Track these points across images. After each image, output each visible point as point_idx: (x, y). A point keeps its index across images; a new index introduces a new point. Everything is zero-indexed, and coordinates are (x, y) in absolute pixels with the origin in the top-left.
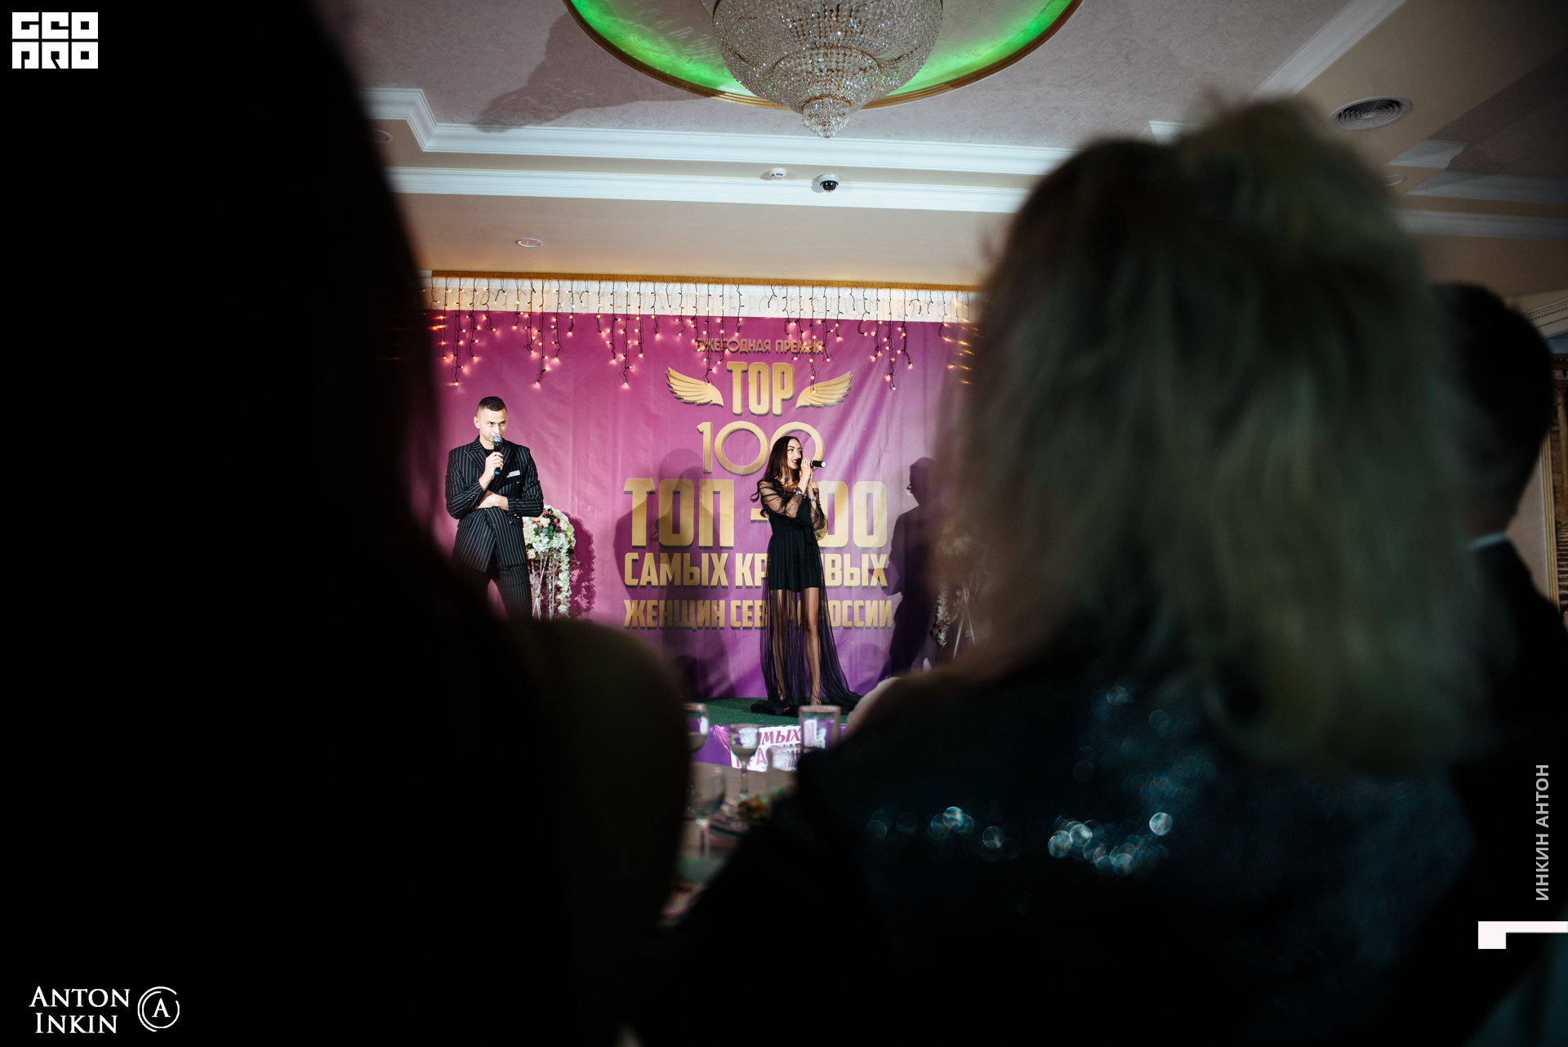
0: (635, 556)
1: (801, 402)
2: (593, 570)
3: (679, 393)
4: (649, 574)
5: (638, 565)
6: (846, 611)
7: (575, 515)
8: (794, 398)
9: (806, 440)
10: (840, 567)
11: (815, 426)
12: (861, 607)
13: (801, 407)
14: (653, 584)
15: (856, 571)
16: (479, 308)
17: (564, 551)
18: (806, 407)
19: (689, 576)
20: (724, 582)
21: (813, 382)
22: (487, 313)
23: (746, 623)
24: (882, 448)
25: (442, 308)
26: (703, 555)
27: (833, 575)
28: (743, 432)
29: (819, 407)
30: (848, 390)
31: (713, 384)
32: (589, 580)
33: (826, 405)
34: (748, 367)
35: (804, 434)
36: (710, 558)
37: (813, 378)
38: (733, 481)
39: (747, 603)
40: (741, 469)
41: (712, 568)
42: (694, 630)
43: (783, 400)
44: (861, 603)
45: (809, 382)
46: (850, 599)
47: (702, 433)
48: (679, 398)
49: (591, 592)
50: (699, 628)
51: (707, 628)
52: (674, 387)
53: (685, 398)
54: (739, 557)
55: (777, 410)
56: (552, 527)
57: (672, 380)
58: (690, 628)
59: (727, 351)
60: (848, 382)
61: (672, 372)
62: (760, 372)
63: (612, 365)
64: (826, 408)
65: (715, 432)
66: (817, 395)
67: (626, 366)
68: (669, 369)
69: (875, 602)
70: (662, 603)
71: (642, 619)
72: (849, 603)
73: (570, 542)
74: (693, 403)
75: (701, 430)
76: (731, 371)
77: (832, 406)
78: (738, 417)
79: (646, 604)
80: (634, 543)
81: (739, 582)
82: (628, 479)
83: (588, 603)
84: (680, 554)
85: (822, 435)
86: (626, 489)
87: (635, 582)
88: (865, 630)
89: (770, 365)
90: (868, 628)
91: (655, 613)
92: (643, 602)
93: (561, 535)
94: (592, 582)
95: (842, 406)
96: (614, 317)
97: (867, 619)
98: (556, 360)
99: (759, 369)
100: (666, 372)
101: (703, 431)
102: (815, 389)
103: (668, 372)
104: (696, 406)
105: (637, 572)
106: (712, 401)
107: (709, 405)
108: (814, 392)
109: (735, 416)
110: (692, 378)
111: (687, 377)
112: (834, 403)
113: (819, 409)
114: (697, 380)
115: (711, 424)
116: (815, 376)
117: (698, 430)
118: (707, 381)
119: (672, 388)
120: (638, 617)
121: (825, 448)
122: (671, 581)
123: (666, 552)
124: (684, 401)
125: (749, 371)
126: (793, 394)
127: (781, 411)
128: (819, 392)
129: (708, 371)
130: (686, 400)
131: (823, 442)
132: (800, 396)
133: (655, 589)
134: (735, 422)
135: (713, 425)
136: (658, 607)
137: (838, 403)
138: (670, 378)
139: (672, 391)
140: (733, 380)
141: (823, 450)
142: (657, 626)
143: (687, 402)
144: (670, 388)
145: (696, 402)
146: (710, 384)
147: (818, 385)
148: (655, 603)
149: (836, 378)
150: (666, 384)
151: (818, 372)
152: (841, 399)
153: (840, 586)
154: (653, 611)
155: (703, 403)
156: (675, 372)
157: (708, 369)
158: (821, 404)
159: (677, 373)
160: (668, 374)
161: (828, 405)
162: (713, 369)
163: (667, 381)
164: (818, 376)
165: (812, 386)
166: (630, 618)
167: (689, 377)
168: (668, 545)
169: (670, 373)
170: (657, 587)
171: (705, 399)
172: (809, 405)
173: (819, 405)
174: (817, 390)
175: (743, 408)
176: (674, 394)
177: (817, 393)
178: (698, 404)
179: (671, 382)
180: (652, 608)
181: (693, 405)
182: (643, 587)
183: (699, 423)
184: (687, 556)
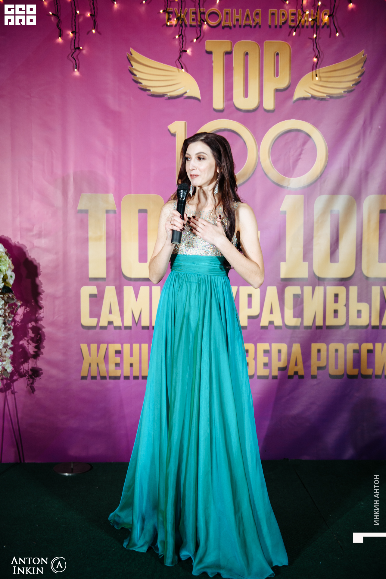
0: (93, 290)
1: (300, 92)
2: (41, 308)
3: (144, 83)
4: (110, 312)
5: (96, 300)
6: (350, 356)
8: (291, 88)
9: (304, 144)
10: (344, 302)
11: (316, 125)
12: (370, 351)
13: (299, 99)
14: (115, 324)
15: (364, 307)
18: (305, 99)
21: (315, 66)
27: (336, 312)
28: (226, 133)
29: (322, 99)
30: (360, 76)
31: (187, 71)
33: (331, 97)
34: (232, 46)
35: (301, 136)
37: (315, 60)
43: (277, 91)
44: (370, 346)
45: (310, 65)
46: (355, 341)
47: (174, 135)
48: (145, 90)
49: (39, 334)
52: (139, 75)
53: (152, 90)
55: (269, 104)
57: (135, 65)
59: (205, 25)
60: (361, 65)
61: (136, 55)
62: (247, 54)
63: (58, 44)
64: (331, 101)
66: (321, 84)
67: (75, 46)
68: (132, 50)
71: (103, 367)
72: (355, 346)
74: (162, 96)
75: (172, 131)
76: (210, 53)
77: (339, 97)
78: (220, 114)
79: (107, 349)
80: (92, 274)
82: (83, 194)
83: (36, 347)
84: (148, 288)
85: (325, 136)
86: (81, 206)
87: (93, 322)
89: (260, 44)
90: (377, 376)
91: (118, 360)
92: (103, 347)
94: (40, 322)
95: (352, 97)
97: (377, 366)
99: (246, 50)
100: (128, 54)
101: (175, 132)
102: (318, 75)
103: (130, 55)
104: (167, 99)
105: (95, 313)
106: (186, 93)
107: (182, 98)
108: (317, 78)
109: (215, 112)
110: (161, 63)
111: (154, 61)
112: (341, 93)
113: (323, 102)
114: (168, 65)
115: (185, 123)
116: (318, 56)
117: (169, 130)
118: (180, 66)
119: (136, 76)
120: (98, 364)
121: (329, 153)
122: (137, 321)
123: (130, 285)
124: (152, 93)
125: (233, 52)
126: (289, 81)
127: (274, 106)
128: (323, 79)
129: (181, 53)
130: (153, 92)
131: (327, 144)
132: (298, 85)
133: (118, 331)
134: (216, 120)
135: (188, 125)
136: (122, 352)
137: (346, 93)
138: (133, 63)
139: (136, 80)
140: (213, 64)
141: (327, 155)
142: (121, 375)
143: (155, 94)
144: (133, 76)
145: (167, 95)
146: (183, 70)
147: (321, 70)
148: (118, 347)
149: (345, 60)
150: (128, 71)
151: (322, 52)
152: (350, 87)
153: (344, 325)
154: (116, 356)
155: (175, 96)
156: (140, 54)
157: (181, 50)
158: (325, 95)
159: (142, 55)
160: (130, 58)
161: (334, 96)
162: (187, 49)
163: (130, 67)
164: (322, 57)
165: (314, 71)
166: (88, 365)
167: (157, 62)
168: (133, 276)
169: (133, 56)
170: (119, 328)
171: (178, 90)
172: (309, 96)
173: (321, 96)
174: (320, 77)
175: (225, 102)
176: (138, 84)
177: (321, 80)
178: (169, 96)
179: (134, 67)
180: (114, 352)
181: (163, 98)
182: (102, 327)
183: (171, 121)
184: (157, 290)
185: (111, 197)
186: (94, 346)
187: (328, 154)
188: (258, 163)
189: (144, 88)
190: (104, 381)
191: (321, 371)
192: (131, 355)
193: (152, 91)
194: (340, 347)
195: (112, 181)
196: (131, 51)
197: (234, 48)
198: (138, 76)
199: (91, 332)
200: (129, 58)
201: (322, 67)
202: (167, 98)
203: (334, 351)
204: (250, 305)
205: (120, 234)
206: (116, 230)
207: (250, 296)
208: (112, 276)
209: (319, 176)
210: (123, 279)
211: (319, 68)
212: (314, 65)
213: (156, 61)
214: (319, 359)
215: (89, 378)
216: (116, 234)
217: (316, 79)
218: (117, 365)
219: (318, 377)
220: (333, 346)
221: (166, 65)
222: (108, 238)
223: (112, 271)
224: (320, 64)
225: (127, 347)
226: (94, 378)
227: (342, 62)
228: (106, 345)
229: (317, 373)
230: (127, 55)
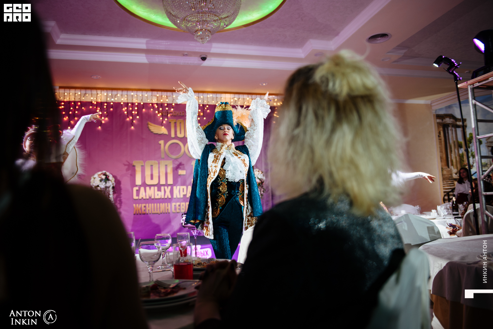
0: (137, 188)
2: (121, 194)
3: (152, 130)
4: (142, 195)
5: (138, 191)
7: (114, 174)
14: (144, 198)
16: (77, 100)
17: (111, 187)
19: (157, 195)
20: (170, 197)
22: (80, 102)
23: (178, 211)
25: (63, 100)
26: (162, 187)
28: (175, 144)
31: (164, 127)
32: (120, 197)
36: (165, 189)
38: (172, 161)
39: (178, 204)
40: (174, 157)
41: (165, 192)
42: (159, 214)
47: (160, 144)
48: (152, 132)
50: (161, 213)
51: (164, 213)
52: (150, 128)
53: (154, 132)
54: (175, 187)
56: (106, 179)
57: (149, 126)
58: (157, 213)
59: (169, 115)
61: (150, 123)
62: (181, 123)
63: (127, 120)
65: (165, 144)
67: (132, 120)
68: (148, 122)
71: (140, 211)
73: (113, 184)
74: (157, 134)
76: (171, 122)
78: (173, 139)
79: (141, 206)
80: (137, 184)
81: (175, 196)
82: (134, 161)
84: (153, 187)
86: (133, 164)
87: (136, 198)
92: (140, 205)
93: (110, 182)
96: (128, 103)
98: (107, 119)
105: (138, 194)
106: (164, 133)
107: (163, 135)
114: (158, 126)
118: (162, 126)
122: (150, 197)
125: (177, 122)
129: (162, 122)
133: (144, 200)
135: (164, 141)
139: (149, 130)
140: (171, 126)
142: (146, 213)
148: (144, 205)
150: (147, 127)
154: (144, 208)
155: (161, 134)
160: (148, 124)
166: (136, 210)
168: (149, 184)
171: (162, 132)
175: (175, 135)
178: (159, 134)
182: (140, 199)
183: (159, 141)
184: (156, 188)
185: (142, 162)
186: (137, 205)
188: (185, 152)
192: (149, 207)
199: (136, 201)
204: (183, 191)
207: (183, 189)
210: (146, 185)
213: (155, 125)
215: (136, 214)
218: (144, 210)
223: (143, 183)
225: (147, 205)
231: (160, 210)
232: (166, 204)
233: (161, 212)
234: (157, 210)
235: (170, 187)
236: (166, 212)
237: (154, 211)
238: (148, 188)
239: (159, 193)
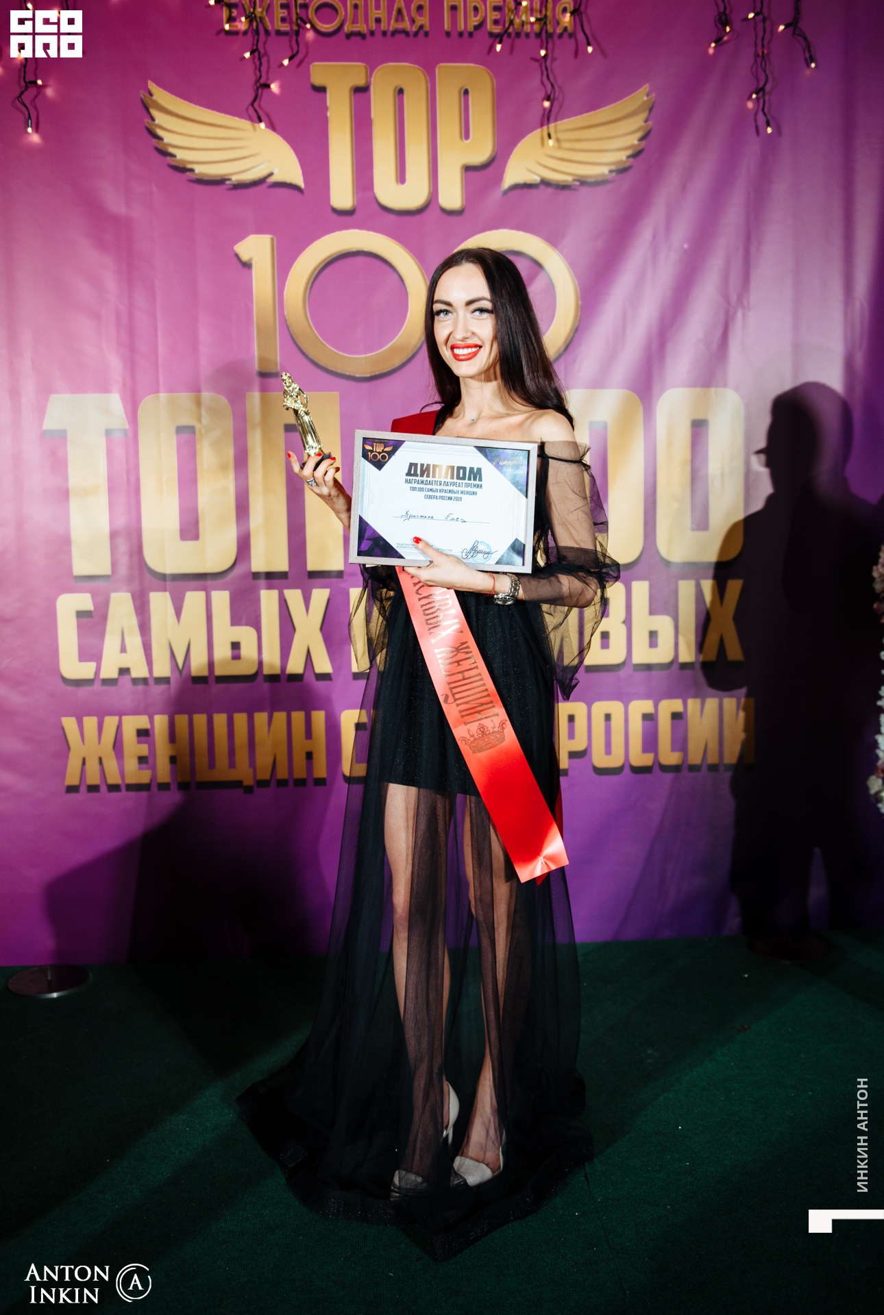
0: (85, 601)
1: (517, 171)
3: (181, 155)
4: (123, 649)
5: (92, 624)
6: (637, 726)
8: (495, 165)
10: (622, 616)
11: (553, 240)
12: (676, 716)
13: (516, 187)
14: (135, 674)
15: (663, 624)
18: (528, 186)
19: (228, 650)
20: (323, 665)
21: (547, 118)
24: (734, 297)
26: (264, 594)
27: (604, 636)
28: (360, 259)
29: (563, 187)
30: (641, 139)
31: (272, 126)
33: (583, 182)
34: (369, 75)
36: (284, 605)
37: (547, 104)
38: (336, 395)
40: (360, 362)
41: (287, 628)
42: (249, 790)
43: (468, 169)
44: (676, 705)
45: (536, 115)
46: (647, 696)
47: (248, 265)
48: (182, 169)
50: (262, 784)
51: (282, 783)
52: (168, 138)
53: (198, 169)
54: (358, 596)
55: (452, 196)
57: (160, 118)
58: (237, 784)
59: (309, 32)
60: (644, 115)
61: (160, 95)
62: (401, 91)
64: (584, 190)
65: (283, 264)
66: (560, 154)
67: (27, 79)
68: (152, 86)
69: (712, 704)
70: (161, 721)
71: (111, 765)
72: (646, 706)
74: (219, 182)
75: (244, 257)
76: (322, 90)
77: (600, 183)
78: (346, 218)
79: (119, 727)
80: (81, 567)
82: (53, 397)
84: (202, 594)
85: (572, 265)
86: (50, 424)
87: (85, 671)
88: (685, 772)
89: (429, 70)
90: (693, 768)
92: (111, 722)
95: (627, 181)
97: (691, 745)
99: (399, 82)
100: (144, 95)
101: (251, 260)
102: (553, 135)
103: (148, 95)
104: (230, 189)
105: (90, 652)
106: (271, 174)
107: (263, 187)
108: (551, 142)
109: (335, 217)
110: (215, 112)
111: (200, 108)
112: (603, 175)
113: (566, 193)
114: (231, 117)
115: (272, 239)
116: (552, 97)
117: (237, 256)
118: (255, 116)
119: (160, 141)
120: (100, 759)
121: (581, 299)
122: (180, 665)
123: (165, 590)
124: (198, 177)
125: (372, 88)
126: (493, 150)
127: (462, 201)
128: (565, 145)
129: (257, 90)
130: (201, 174)
131: (576, 282)
132: (512, 157)
133: (141, 687)
134: (338, 233)
135: (277, 242)
136: (151, 732)
137: (614, 174)
138: (154, 113)
139: (163, 149)
140: (329, 114)
141: (577, 304)
142: (151, 780)
143: (205, 178)
144: (155, 141)
145: (230, 180)
146: (262, 125)
147: (561, 126)
148: (142, 721)
149: (609, 104)
150: (145, 131)
151: (560, 87)
152: (621, 162)
153: (624, 663)
154: (139, 742)
155: (248, 182)
156: (169, 94)
157: (258, 85)
158: (570, 178)
159: (173, 96)
160: (149, 102)
161: (589, 180)
162: (272, 83)
163: (148, 122)
164: (561, 98)
165: (545, 128)
166: (80, 762)
167: (207, 110)
168: (169, 570)
169: (154, 98)
170: (145, 681)
171: (254, 170)
172: (536, 180)
173: (562, 181)
174: (558, 140)
175: (357, 193)
176: (168, 158)
177: (560, 147)
178: (236, 183)
179: (157, 122)
180: (134, 733)
181: (222, 188)
182: (106, 682)
183: (240, 238)
184: (221, 599)
185: (115, 401)
186: (90, 722)
187: (580, 303)
189: (181, 166)
190: (114, 795)
191: (577, 761)
192: (172, 739)
193: (197, 171)
194: (615, 708)
195: (115, 365)
196: (149, 87)
197: (372, 79)
198: (166, 141)
199: (82, 692)
200: (145, 102)
201: (562, 119)
202: (231, 187)
203: (602, 718)
205: (138, 480)
206: (128, 472)
208: (123, 569)
209: (563, 349)
210: (148, 577)
211: (556, 120)
212: (544, 115)
213: (204, 109)
214: (571, 735)
215: (83, 789)
216: (128, 480)
217: (548, 144)
218: (142, 760)
219: (570, 773)
220: (600, 708)
221: (227, 116)
222: (111, 490)
223: (124, 561)
224: (558, 113)
226: (93, 789)
227: (602, 109)
228: (116, 718)
229: (569, 764)
230: (142, 96)
231: (252, 763)
232: (298, 717)
233: (266, 775)
234: (232, 764)
235: (320, 596)
236: (300, 773)
237: (212, 764)
238: (160, 602)
239: (245, 634)
